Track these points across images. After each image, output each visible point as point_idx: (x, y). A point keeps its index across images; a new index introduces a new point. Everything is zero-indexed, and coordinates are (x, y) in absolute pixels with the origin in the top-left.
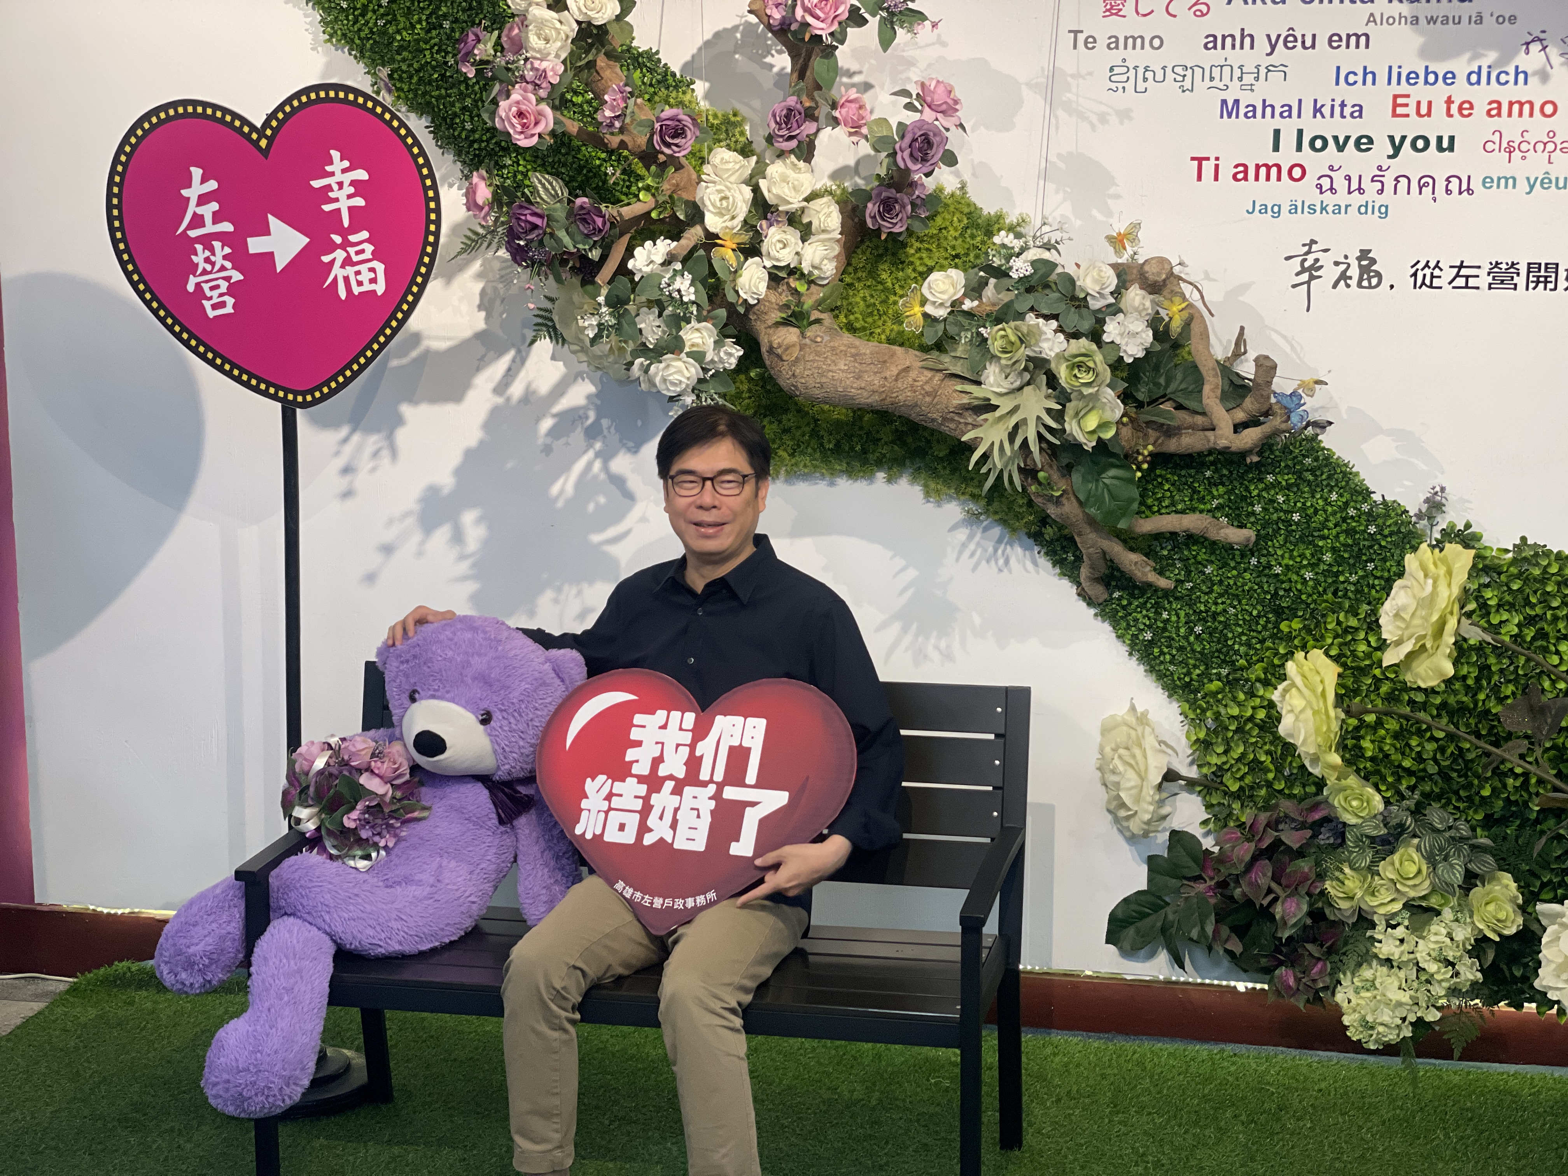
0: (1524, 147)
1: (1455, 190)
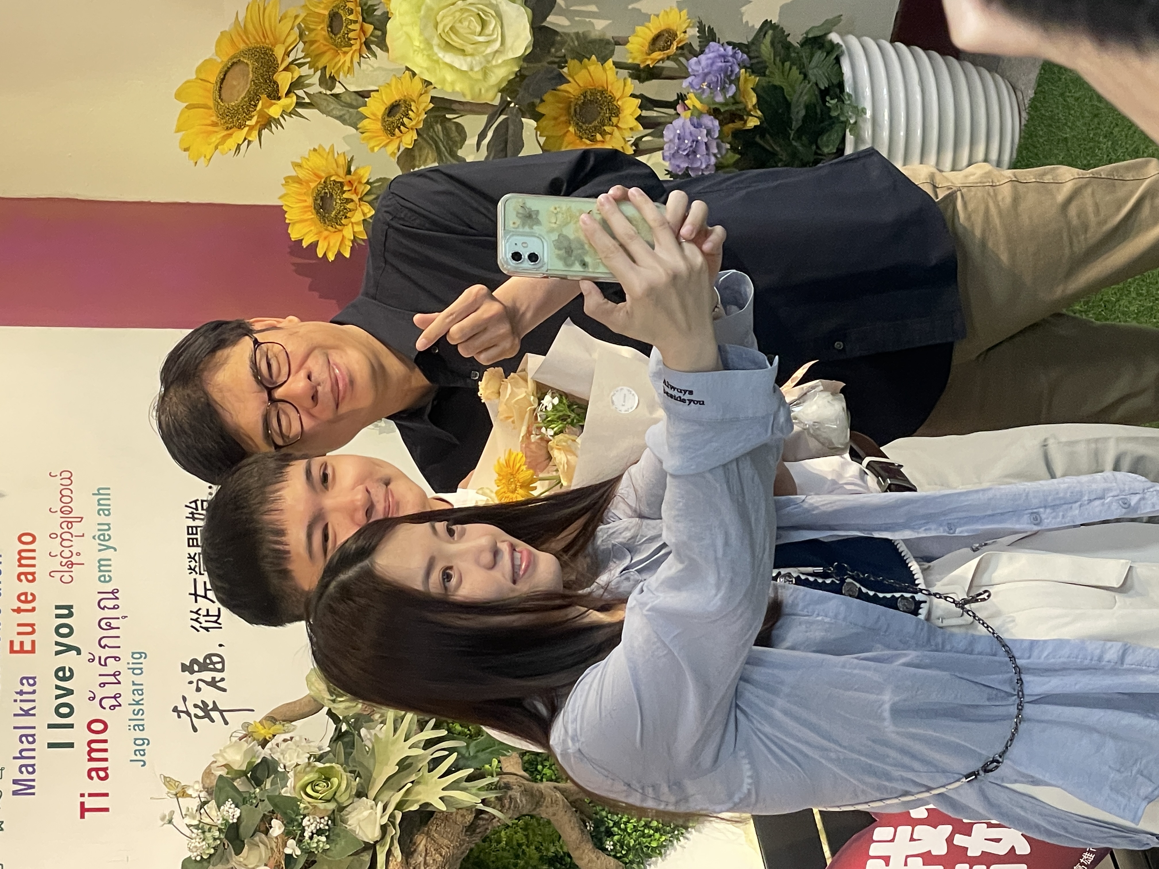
0: (66, 554)
1: (115, 602)
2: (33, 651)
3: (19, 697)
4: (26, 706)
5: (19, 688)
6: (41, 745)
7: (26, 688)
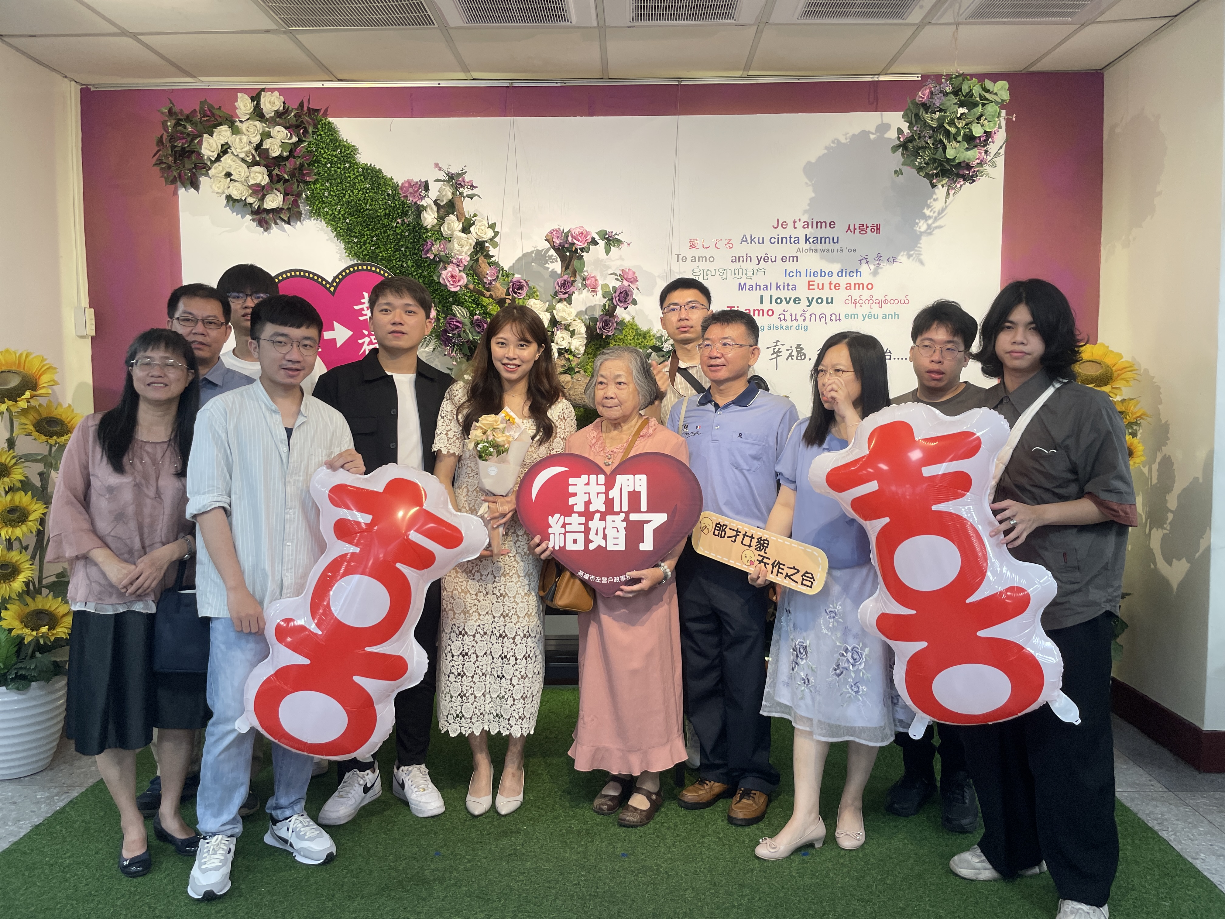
0: (861, 301)
1: (834, 320)
2: (809, 289)
3: (786, 284)
4: (781, 287)
5: (791, 284)
6: (762, 292)
7: (790, 287)
